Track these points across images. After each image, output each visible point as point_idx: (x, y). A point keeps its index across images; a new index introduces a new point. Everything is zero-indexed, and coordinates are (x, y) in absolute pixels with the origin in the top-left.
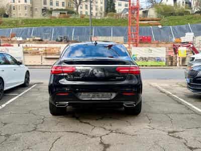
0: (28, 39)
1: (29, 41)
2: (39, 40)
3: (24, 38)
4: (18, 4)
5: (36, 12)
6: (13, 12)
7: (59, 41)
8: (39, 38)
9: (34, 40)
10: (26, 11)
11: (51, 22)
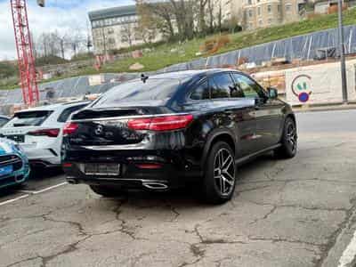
0: (264, 64)
1: (266, 67)
2: (284, 63)
3: (258, 62)
4: (257, 4)
5: (288, 12)
6: (250, 21)
7: (319, 59)
8: (284, 60)
9: (274, 64)
10: (271, 13)
11: (309, 25)
